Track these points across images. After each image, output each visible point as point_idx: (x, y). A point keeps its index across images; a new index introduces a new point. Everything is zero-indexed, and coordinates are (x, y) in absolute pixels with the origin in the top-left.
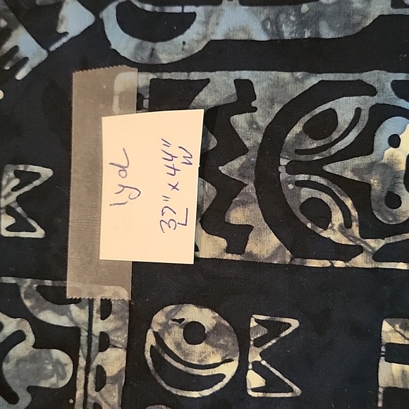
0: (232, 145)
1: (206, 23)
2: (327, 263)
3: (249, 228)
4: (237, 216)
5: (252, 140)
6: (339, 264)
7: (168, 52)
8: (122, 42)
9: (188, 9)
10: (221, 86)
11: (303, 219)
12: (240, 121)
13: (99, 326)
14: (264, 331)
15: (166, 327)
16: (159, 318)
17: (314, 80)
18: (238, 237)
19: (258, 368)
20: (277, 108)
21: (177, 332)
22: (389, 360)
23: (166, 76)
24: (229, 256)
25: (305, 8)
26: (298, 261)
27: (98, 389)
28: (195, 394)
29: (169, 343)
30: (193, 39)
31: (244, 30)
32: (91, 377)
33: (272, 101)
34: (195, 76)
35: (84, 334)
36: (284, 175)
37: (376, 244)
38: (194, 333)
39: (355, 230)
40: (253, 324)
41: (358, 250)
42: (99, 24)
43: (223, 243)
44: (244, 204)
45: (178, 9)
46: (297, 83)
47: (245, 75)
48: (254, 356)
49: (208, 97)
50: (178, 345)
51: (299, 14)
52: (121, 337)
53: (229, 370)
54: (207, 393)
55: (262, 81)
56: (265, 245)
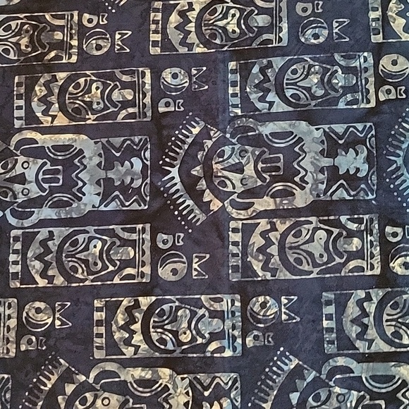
0: (48, 251)
1: (38, 214)
2: (77, 284)
3: (54, 276)
4: (50, 273)
5: (54, 249)
6: (81, 284)
7: (27, 223)
8: (13, 221)
9: (32, 210)
10: (43, 233)
11: (70, 271)
12: (50, 243)
13: (7, 312)
14: (60, 307)
15: (29, 309)
16: (27, 307)
17: (72, 230)
18: (51, 279)
19: (58, 319)
20: (61, 239)
21: (33, 311)
22: (97, 311)
23: (27, 230)
24: (49, 285)
25: (67, 208)
26: (69, 285)
27: (8, 333)
28: (39, 330)
29: (30, 315)
30: (34, 219)
31: (50, 216)
32: (5, 329)
33: (60, 237)
34: (36, 230)
35: (3, 315)
36: (64, 259)
37: (91, 277)
38: (38, 310)
39: (85, 273)
40: (56, 305)
41: (87, 279)
42: (4, 215)
43: (47, 281)
44: (52, 269)
45: (29, 210)
46: (67, 231)
47: (51, 229)
48: (57, 315)
49: (40, 237)
50: (33, 315)
51: (66, 210)
52: (15, 315)
53: (50, 321)
54: (43, 329)
55: (56, 230)
56: (59, 281)
